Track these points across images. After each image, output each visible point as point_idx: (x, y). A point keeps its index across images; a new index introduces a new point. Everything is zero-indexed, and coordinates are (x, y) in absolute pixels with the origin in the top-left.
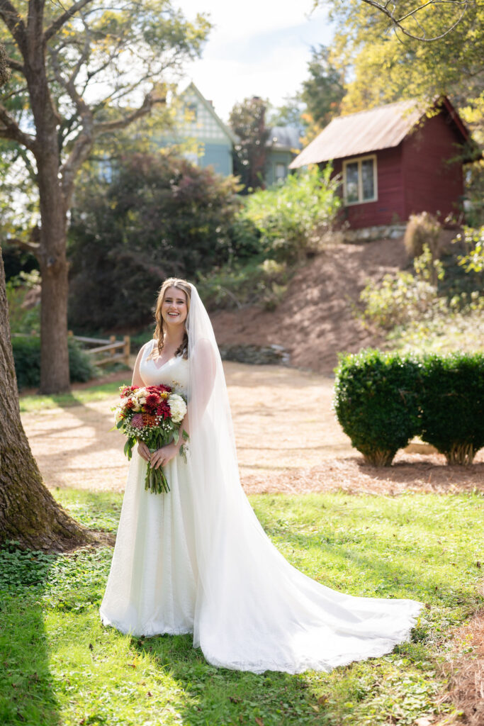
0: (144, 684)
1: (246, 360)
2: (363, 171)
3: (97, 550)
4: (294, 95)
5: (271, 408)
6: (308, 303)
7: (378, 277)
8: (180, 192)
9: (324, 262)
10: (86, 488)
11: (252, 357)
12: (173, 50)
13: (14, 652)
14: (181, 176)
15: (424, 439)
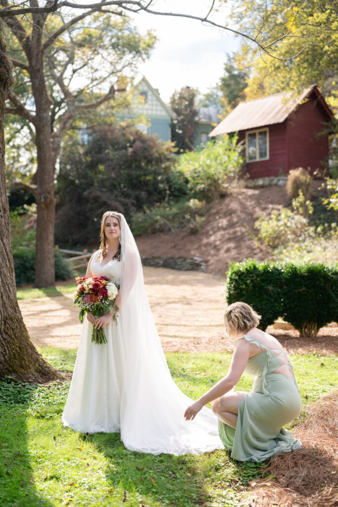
0: (85, 459)
1: (177, 267)
2: (259, 139)
3: (63, 383)
4: (215, 85)
5: (190, 299)
6: (219, 229)
7: (268, 211)
8: (134, 152)
9: (231, 201)
10: (61, 347)
11: (181, 265)
12: (131, 55)
13: (7, 439)
14: (134, 141)
15: (285, 320)
